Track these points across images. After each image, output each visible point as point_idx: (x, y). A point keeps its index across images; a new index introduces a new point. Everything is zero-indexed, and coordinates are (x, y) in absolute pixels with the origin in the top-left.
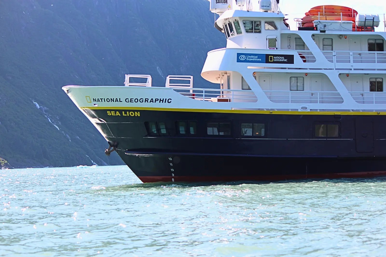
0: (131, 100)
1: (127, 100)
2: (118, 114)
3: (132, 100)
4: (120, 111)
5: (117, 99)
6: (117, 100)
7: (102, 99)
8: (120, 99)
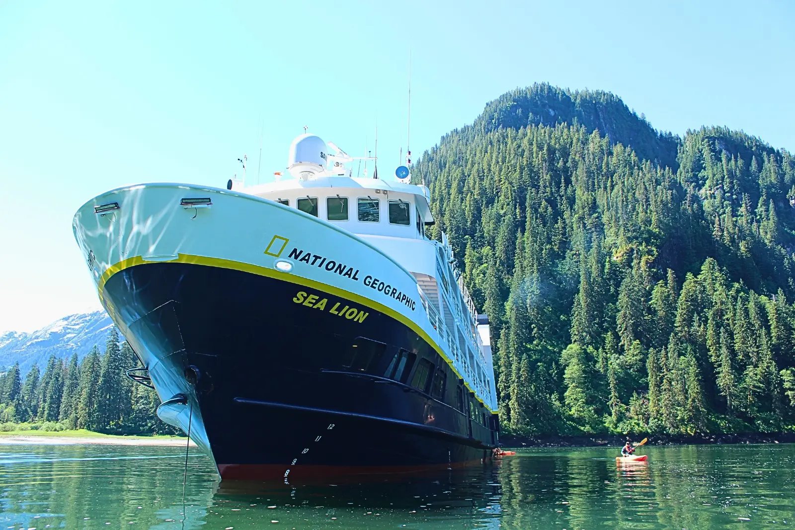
0: (374, 283)
1: (368, 279)
2: (322, 305)
3: (376, 282)
4: (332, 299)
5: (351, 269)
6: (349, 273)
7: (317, 257)
8: (357, 271)
